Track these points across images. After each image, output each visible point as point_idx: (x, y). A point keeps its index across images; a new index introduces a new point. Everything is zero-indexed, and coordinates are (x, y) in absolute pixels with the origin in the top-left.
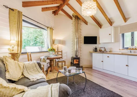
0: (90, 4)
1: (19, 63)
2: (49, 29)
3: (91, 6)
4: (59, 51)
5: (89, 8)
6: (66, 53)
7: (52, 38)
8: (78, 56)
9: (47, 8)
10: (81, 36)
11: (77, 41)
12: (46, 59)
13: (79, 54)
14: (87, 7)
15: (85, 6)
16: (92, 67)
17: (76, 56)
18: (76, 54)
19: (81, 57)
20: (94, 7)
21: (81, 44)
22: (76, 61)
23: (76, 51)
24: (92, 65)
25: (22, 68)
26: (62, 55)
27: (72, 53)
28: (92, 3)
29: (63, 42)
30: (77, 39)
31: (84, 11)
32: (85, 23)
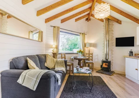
0: (104, 6)
1: (54, 59)
2: (81, 34)
3: (104, 9)
4: (90, 53)
5: (102, 11)
6: (97, 55)
7: (84, 42)
8: (108, 60)
9: (79, 18)
10: (113, 38)
11: (107, 44)
12: (73, 59)
13: (109, 57)
14: (100, 10)
15: (98, 9)
16: (125, 75)
17: (106, 59)
18: (106, 57)
19: (113, 61)
20: (107, 9)
21: (113, 47)
22: (105, 65)
23: (106, 54)
24: (125, 73)
25: (55, 62)
26: (92, 57)
27: (103, 56)
28: (106, 5)
29: (94, 45)
30: (108, 42)
31: (97, 14)
32: (117, 22)
